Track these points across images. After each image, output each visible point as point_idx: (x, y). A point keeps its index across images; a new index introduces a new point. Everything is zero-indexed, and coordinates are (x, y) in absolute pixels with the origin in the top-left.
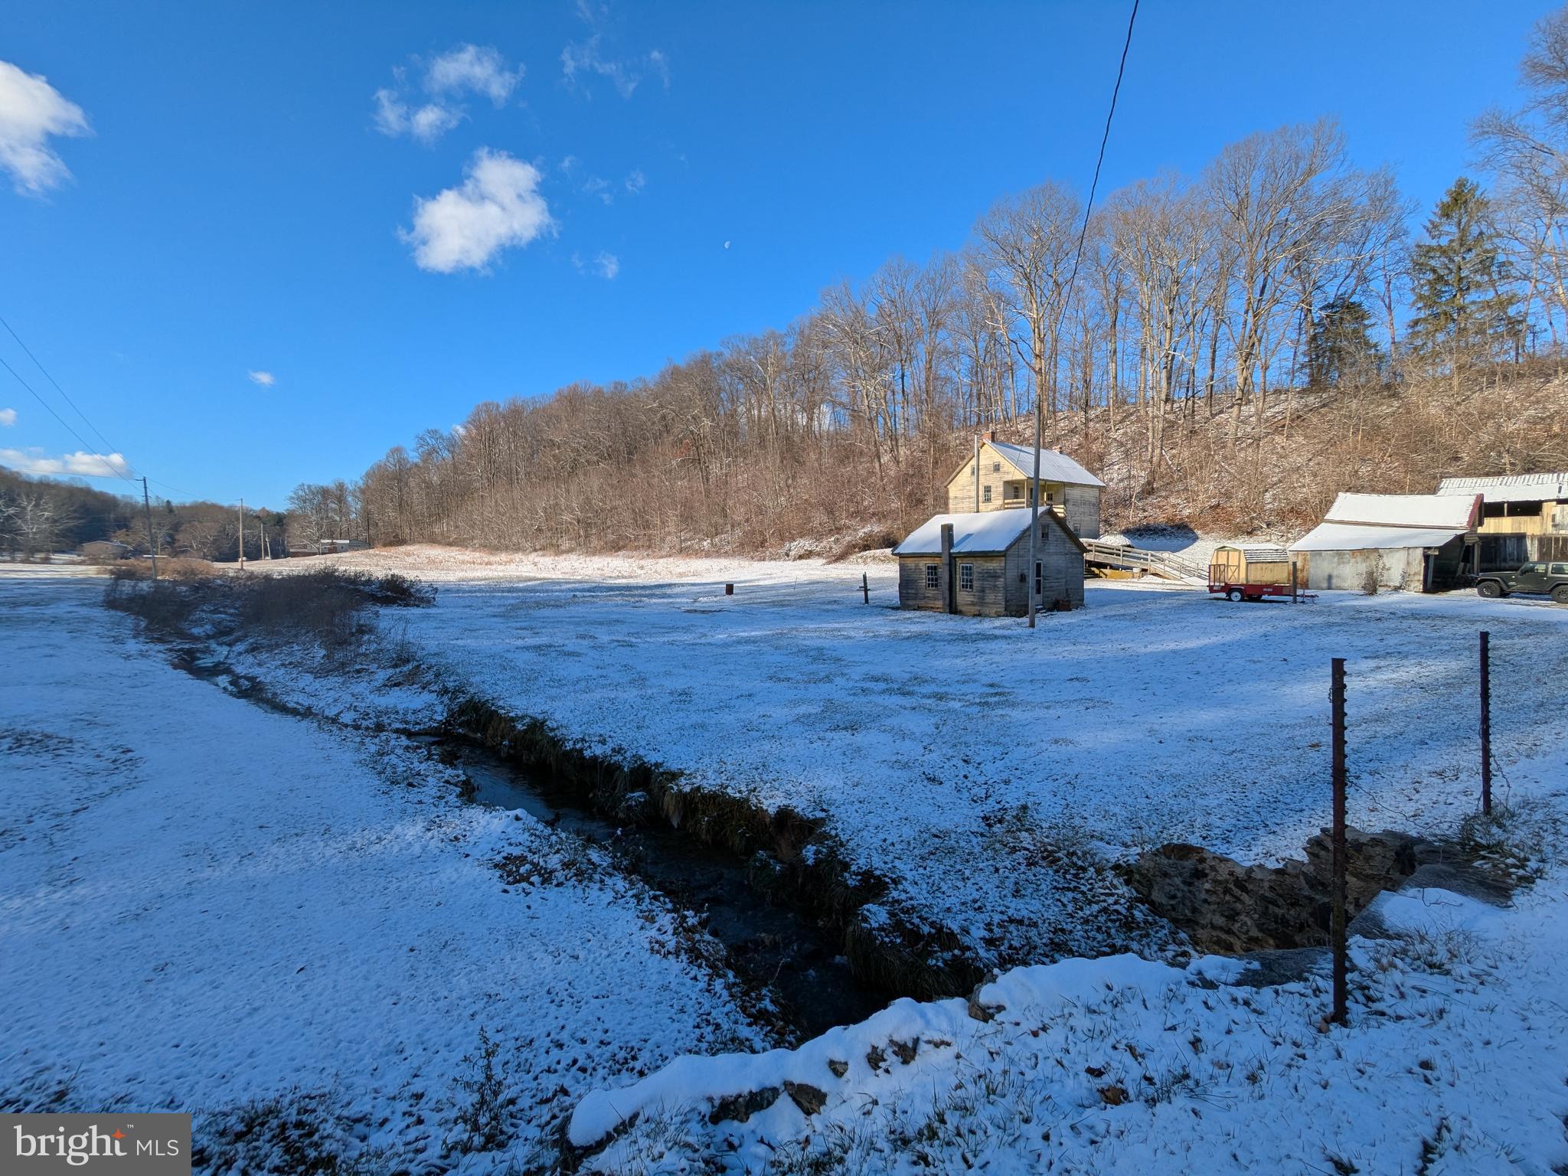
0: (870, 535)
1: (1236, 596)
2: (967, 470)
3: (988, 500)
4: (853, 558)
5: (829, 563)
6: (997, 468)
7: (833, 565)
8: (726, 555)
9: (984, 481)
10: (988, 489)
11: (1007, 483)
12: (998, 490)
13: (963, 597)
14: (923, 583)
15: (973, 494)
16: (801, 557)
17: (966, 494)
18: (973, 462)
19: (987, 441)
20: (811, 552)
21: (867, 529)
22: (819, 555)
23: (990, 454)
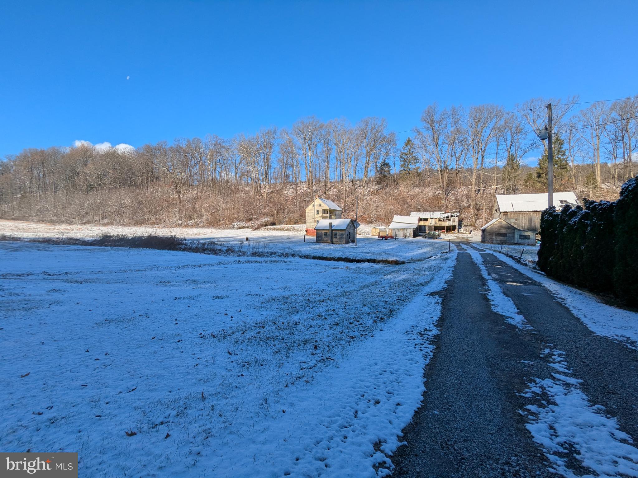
0: (267, 221)
1: (384, 239)
2: (312, 205)
3: (318, 214)
4: (262, 228)
5: (254, 230)
6: (320, 205)
7: (255, 231)
8: (202, 227)
9: (316, 209)
10: (318, 211)
11: (323, 210)
12: (321, 212)
13: (334, 240)
14: (323, 236)
15: (314, 212)
16: (240, 228)
17: (311, 212)
18: (313, 203)
19: (318, 198)
20: (244, 227)
21: (266, 219)
22: (247, 227)
23: (318, 201)
